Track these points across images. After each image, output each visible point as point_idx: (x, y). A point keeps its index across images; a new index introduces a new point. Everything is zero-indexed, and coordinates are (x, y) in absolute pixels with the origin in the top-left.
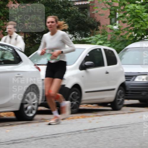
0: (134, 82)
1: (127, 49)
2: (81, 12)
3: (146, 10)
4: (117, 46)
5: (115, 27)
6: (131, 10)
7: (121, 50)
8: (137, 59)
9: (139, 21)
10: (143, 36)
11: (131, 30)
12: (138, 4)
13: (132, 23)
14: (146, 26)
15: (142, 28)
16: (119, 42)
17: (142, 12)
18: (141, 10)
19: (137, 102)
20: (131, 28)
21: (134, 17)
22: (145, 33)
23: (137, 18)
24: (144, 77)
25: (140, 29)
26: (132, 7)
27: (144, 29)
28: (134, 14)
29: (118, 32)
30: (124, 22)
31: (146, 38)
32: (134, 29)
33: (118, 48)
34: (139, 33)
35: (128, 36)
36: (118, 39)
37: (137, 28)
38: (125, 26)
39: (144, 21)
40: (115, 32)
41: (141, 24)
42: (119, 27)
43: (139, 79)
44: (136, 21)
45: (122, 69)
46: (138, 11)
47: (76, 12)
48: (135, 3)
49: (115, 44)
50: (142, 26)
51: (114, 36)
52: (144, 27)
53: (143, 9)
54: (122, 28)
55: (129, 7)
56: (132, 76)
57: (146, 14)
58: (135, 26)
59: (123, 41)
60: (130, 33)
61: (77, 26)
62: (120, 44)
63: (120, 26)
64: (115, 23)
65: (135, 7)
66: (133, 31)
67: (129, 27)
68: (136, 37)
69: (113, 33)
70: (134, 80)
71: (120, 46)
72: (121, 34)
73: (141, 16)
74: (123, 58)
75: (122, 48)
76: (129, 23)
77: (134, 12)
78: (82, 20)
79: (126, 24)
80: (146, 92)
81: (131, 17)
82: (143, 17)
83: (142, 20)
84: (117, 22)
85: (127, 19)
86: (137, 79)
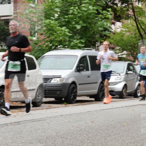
0: (50, 84)
1: (44, 56)
2: (6, 25)
3: (59, 24)
4: (36, 54)
5: (34, 38)
6: (47, 24)
7: (39, 57)
8: (52, 65)
9: (54, 34)
10: (57, 46)
11: (47, 40)
12: (52, 20)
13: (48, 35)
14: (59, 37)
15: (56, 39)
16: (37, 50)
17: (56, 26)
18: (55, 24)
19: (53, 99)
20: (47, 39)
21: (49, 30)
22: (59, 44)
23: (52, 31)
24: (58, 79)
25: (54, 40)
26: (48, 22)
27: (58, 40)
28: (49, 28)
29: (37, 42)
30: (42, 34)
31: (59, 48)
32: (50, 40)
33: (36, 56)
34: (54, 43)
35: (45, 46)
36: (36, 48)
37: (52, 39)
38: (42, 37)
39: (57, 33)
40: (34, 43)
41: (55, 35)
42: (37, 38)
43: (55, 81)
44: (51, 34)
45: (40, 73)
46: (53, 25)
47: (2, 26)
48: (50, 19)
49: (34, 52)
50: (56, 38)
51: (33, 46)
52: (58, 38)
53: (57, 24)
54: (40, 39)
55: (46, 22)
56: (49, 79)
57: (59, 27)
58: (51, 38)
59: (40, 50)
60: (47, 44)
61: (2, 37)
62: (38, 53)
63: (39, 37)
64: (35, 35)
65: (50, 22)
66: (49, 42)
67: (45, 39)
68: (51, 47)
69: (33, 43)
70: (50, 82)
71: (39, 54)
72: (39, 44)
73: (55, 29)
74: (41, 64)
75: (41, 56)
76: (46, 35)
77: (50, 26)
78: (7, 32)
79: (43, 36)
80: (60, 92)
81: (47, 30)
82: (57, 30)
83: (56, 33)
84: (36, 34)
85: (43, 32)
86: (53, 81)
